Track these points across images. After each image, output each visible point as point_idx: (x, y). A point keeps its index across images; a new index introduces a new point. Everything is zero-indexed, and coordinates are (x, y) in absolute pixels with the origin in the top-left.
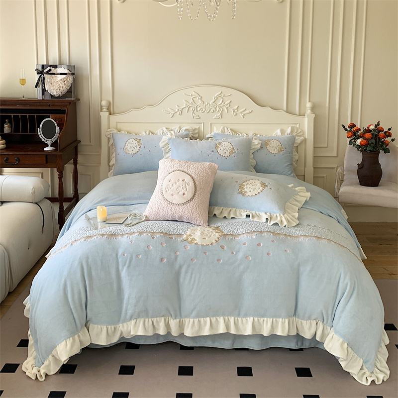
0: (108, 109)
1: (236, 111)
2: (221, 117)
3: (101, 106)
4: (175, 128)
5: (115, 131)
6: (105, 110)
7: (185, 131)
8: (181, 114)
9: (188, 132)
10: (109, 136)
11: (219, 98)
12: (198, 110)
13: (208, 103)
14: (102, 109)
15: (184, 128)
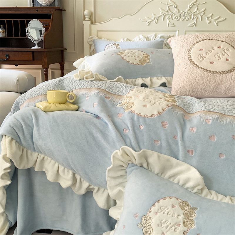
0: (90, 19)
1: (210, 18)
2: (196, 24)
3: (84, 16)
4: (151, 36)
5: (96, 38)
6: (87, 19)
7: (160, 38)
8: (157, 22)
9: (163, 39)
10: (90, 43)
11: (195, 6)
12: (174, 18)
13: (183, 12)
14: (84, 18)
15: (159, 36)
